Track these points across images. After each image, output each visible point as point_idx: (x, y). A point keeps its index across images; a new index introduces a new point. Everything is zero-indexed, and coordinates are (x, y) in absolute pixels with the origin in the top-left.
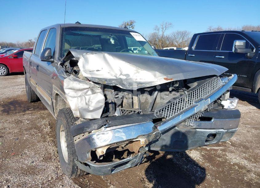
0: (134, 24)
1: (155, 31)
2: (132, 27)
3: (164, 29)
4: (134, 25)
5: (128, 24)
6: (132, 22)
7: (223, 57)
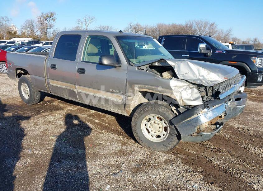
0: (55, 16)
1: (78, 25)
2: (52, 19)
3: (88, 23)
4: (55, 18)
5: (47, 16)
6: (52, 13)
7: (189, 56)
